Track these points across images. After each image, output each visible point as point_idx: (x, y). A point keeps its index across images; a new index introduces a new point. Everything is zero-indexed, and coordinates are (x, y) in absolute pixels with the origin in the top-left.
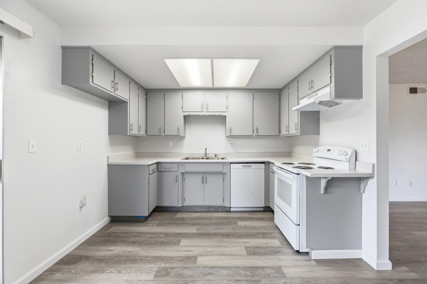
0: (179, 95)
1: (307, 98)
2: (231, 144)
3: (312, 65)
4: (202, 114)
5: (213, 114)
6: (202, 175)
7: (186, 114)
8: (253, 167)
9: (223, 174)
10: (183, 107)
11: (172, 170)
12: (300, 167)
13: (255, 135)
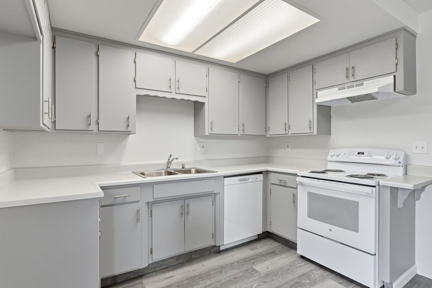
0: (129, 55)
1: (337, 88)
2: (202, 147)
3: (349, 48)
4: (169, 96)
5: (186, 98)
6: (182, 202)
7: (143, 93)
8: (250, 180)
9: (213, 195)
10: (137, 79)
11: (129, 200)
12: (356, 176)
13: (241, 135)
